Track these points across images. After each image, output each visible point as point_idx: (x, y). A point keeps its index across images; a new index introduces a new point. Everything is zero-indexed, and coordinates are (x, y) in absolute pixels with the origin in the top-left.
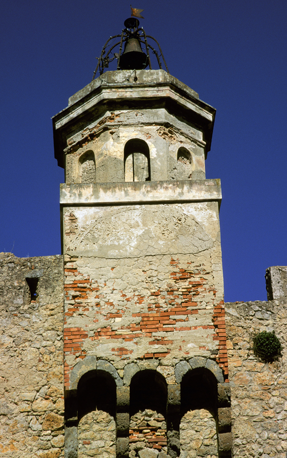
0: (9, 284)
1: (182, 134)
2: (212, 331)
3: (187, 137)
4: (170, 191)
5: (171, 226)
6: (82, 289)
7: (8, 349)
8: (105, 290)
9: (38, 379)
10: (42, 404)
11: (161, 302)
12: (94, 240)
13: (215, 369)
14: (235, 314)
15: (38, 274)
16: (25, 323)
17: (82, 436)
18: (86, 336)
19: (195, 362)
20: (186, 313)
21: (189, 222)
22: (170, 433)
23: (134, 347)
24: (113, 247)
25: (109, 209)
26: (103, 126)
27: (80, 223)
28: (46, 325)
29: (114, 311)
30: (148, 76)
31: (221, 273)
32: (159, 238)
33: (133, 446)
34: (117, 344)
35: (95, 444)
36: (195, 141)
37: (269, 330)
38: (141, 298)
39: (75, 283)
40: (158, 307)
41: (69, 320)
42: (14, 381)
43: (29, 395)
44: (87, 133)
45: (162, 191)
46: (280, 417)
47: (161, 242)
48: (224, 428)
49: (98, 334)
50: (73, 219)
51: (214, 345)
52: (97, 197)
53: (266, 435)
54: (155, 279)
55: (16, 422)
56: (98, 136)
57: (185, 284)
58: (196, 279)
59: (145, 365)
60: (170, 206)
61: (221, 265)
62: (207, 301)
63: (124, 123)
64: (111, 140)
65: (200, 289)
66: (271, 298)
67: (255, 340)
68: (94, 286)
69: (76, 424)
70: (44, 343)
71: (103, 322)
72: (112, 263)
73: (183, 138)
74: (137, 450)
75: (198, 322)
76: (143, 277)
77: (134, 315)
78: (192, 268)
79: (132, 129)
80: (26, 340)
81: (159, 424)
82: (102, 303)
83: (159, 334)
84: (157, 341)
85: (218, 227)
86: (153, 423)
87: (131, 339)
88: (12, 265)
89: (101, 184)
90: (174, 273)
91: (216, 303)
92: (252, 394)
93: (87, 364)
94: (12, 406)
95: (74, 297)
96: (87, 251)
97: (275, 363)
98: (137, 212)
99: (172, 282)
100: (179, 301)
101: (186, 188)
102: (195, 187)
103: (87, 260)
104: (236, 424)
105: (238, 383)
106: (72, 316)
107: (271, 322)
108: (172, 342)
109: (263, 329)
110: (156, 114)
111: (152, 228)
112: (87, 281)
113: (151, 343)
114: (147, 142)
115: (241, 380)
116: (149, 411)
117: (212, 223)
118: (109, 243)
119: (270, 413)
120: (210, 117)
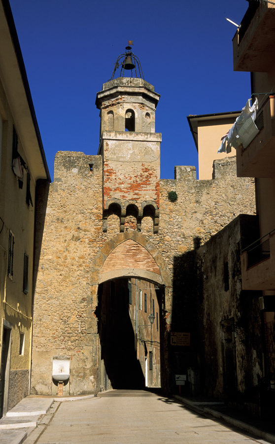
0: (83, 165)
1: (147, 107)
2: (155, 192)
3: (149, 107)
4: (143, 136)
5: (143, 151)
6: (110, 172)
7: (83, 190)
8: (118, 174)
9: (94, 202)
10: (95, 211)
11: (138, 180)
12: (115, 154)
13: (155, 205)
14: (163, 184)
15: (93, 163)
16: (89, 181)
17: (109, 223)
18: (111, 190)
19: (148, 203)
20: (146, 184)
21: (149, 149)
22: (138, 225)
23: (128, 196)
24: (121, 157)
25: (120, 142)
26: (118, 101)
27: (110, 147)
28: (96, 182)
29: (121, 182)
30: (136, 81)
31: (159, 170)
32: (138, 155)
33: (126, 227)
34: (122, 194)
35: (113, 226)
36: (152, 109)
37: (174, 191)
38: (131, 178)
39: (108, 170)
40: (137, 181)
41: (105, 184)
42: (85, 202)
43: (91, 207)
44: (111, 103)
45: (140, 136)
46: (175, 221)
47: (139, 157)
48: (156, 225)
49: (115, 190)
50: (107, 145)
51: (155, 197)
52: (116, 137)
53: (169, 226)
54: (136, 171)
55: (87, 216)
56: (115, 105)
57: (147, 174)
58: (151, 172)
59: (131, 202)
60: (143, 142)
61: (159, 167)
62: (154, 181)
63: (126, 101)
64: (121, 108)
65: (152, 176)
66: (175, 178)
67: (169, 194)
68: (114, 172)
69: (106, 219)
70: (96, 189)
71: (117, 186)
72: (121, 163)
73: (147, 108)
74: (127, 229)
75: (150, 188)
76: (132, 170)
77: (128, 184)
78: (149, 168)
79: (129, 104)
80: (89, 188)
81: (134, 221)
82: (117, 178)
83: (137, 192)
84: (136, 194)
85: (159, 152)
86: (132, 220)
87: (127, 193)
88: (84, 158)
89: (118, 132)
90: (143, 169)
91: (157, 182)
92: (166, 213)
93: (112, 200)
94: (85, 210)
95: (107, 175)
96: (112, 158)
97: (175, 202)
98: (131, 144)
99: (142, 172)
100: (144, 180)
101: (149, 136)
102: (152, 136)
103: (112, 162)
104: (160, 223)
105: (162, 209)
106: (106, 182)
107: (175, 187)
108: (141, 195)
109: (172, 190)
110: (138, 98)
111: (136, 151)
112: (112, 169)
113: (134, 195)
114: (134, 110)
115: (163, 208)
116: (131, 216)
117: (157, 151)
118: (120, 155)
119: (172, 219)
120: (158, 98)
